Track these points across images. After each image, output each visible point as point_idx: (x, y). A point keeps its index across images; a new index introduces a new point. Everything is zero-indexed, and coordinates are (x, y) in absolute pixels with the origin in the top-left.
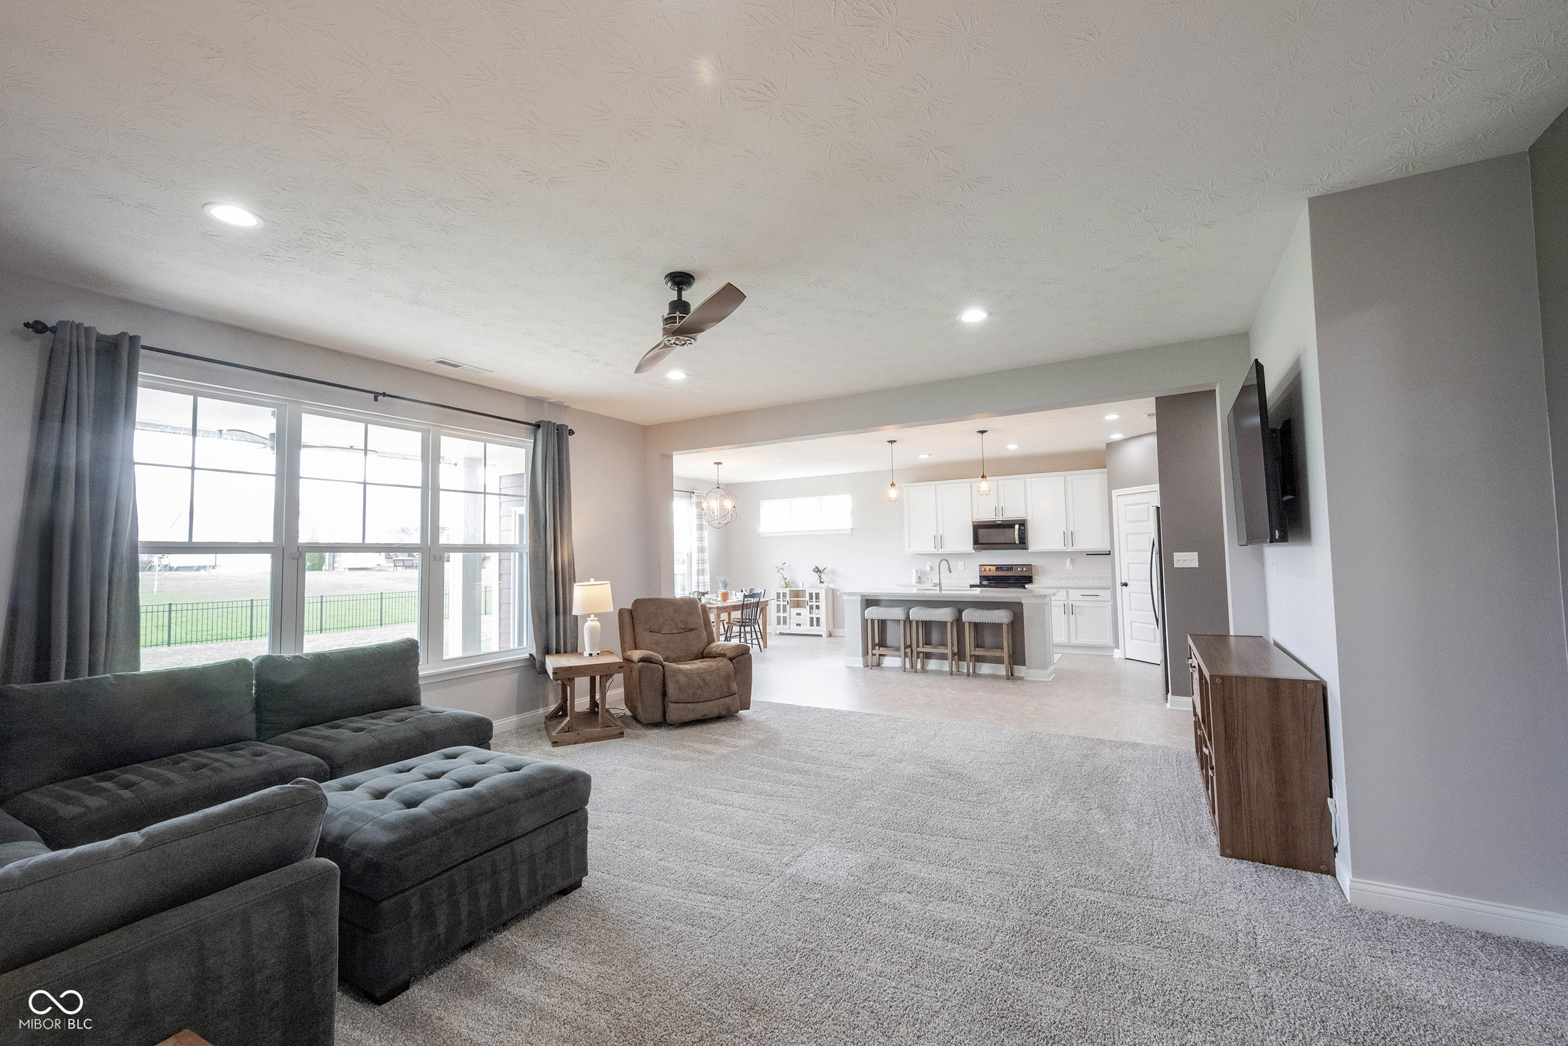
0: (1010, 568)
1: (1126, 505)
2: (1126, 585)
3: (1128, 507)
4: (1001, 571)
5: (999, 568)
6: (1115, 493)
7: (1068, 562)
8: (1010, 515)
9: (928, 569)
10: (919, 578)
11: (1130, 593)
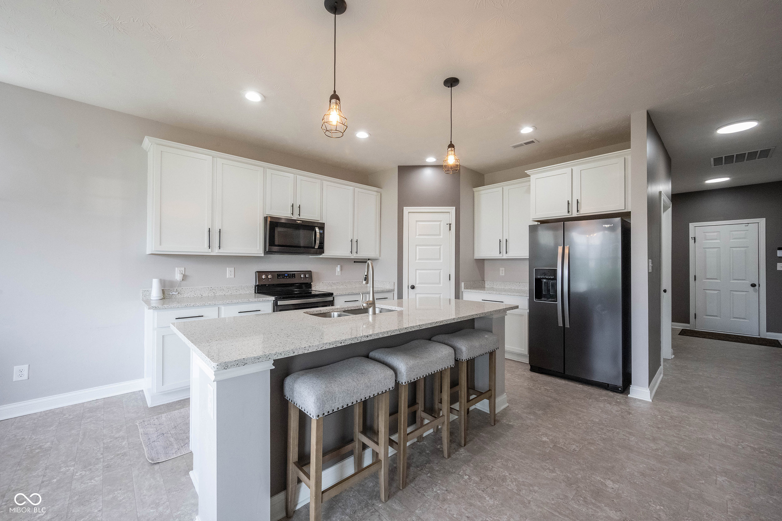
0: (291, 275)
1: (417, 221)
2: (413, 287)
3: (419, 223)
4: (283, 278)
5: (280, 275)
6: (406, 210)
7: (338, 269)
8: (307, 215)
9: (178, 277)
10: (163, 292)
11: (416, 294)
